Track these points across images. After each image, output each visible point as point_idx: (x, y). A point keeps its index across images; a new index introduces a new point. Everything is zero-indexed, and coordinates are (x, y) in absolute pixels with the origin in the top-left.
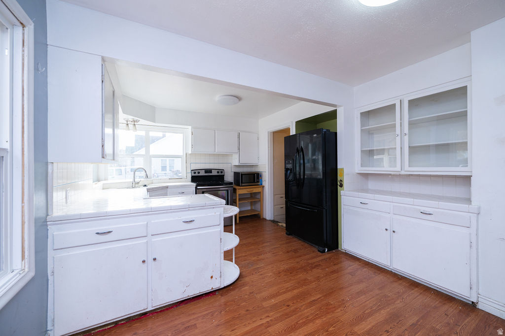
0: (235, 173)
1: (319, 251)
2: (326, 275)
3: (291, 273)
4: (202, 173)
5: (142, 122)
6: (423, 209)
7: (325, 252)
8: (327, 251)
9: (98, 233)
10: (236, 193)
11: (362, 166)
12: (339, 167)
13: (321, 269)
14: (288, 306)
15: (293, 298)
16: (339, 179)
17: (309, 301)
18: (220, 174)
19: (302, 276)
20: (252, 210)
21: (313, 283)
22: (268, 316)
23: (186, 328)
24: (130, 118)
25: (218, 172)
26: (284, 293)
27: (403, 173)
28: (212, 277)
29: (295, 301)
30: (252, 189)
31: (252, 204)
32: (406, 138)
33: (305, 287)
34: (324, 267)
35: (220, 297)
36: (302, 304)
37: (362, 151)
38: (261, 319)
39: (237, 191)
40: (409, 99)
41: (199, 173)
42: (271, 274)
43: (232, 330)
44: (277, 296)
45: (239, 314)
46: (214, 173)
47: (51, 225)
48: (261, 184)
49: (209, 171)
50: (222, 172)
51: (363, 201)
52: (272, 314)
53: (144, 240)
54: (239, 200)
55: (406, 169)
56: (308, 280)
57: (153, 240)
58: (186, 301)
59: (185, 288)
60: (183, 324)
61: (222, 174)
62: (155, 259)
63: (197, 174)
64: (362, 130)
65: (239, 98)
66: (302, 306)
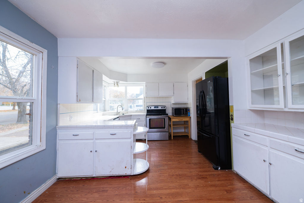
0: (173, 108)
1: (213, 167)
2: (205, 186)
3: (180, 178)
4: (153, 108)
5: (121, 82)
6: (297, 147)
7: (218, 169)
8: (221, 169)
9: (73, 135)
10: (171, 120)
11: (252, 104)
12: (230, 104)
13: (205, 181)
14: (161, 198)
15: (168, 194)
16: (231, 114)
17: (177, 200)
18: (163, 109)
19: (186, 182)
20: (185, 132)
21: (190, 188)
22: (145, 200)
23: (103, 190)
24: (116, 81)
25: (162, 108)
26: (166, 189)
27: (286, 110)
28: (126, 167)
29: (167, 197)
30: (182, 119)
31: (185, 128)
32: (288, 78)
33: (182, 190)
34: (208, 180)
35: (129, 180)
36: (170, 200)
37: (252, 91)
38: (139, 200)
39: (172, 119)
40: (289, 41)
41: (151, 108)
42: (167, 175)
43: (121, 200)
44: (159, 190)
45: (131, 193)
46: (160, 108)
47: (58, 129)
48: (189, 116)
49: (157, 107)
50: (164, 108)
51: (247, 133)
52: (147, 199)
53: (92, 141)
54: (173, 125)
55: (289, 107)
56: (189, 186)
57: (96, 142)
58: (112, 177)
59: (111, 170)
60: (103, 188)
61: (165, 109)
62: (96, 151)
63: (150, 109)
64: (251, 74)
65: (164, 63)
66: (170, 201)
